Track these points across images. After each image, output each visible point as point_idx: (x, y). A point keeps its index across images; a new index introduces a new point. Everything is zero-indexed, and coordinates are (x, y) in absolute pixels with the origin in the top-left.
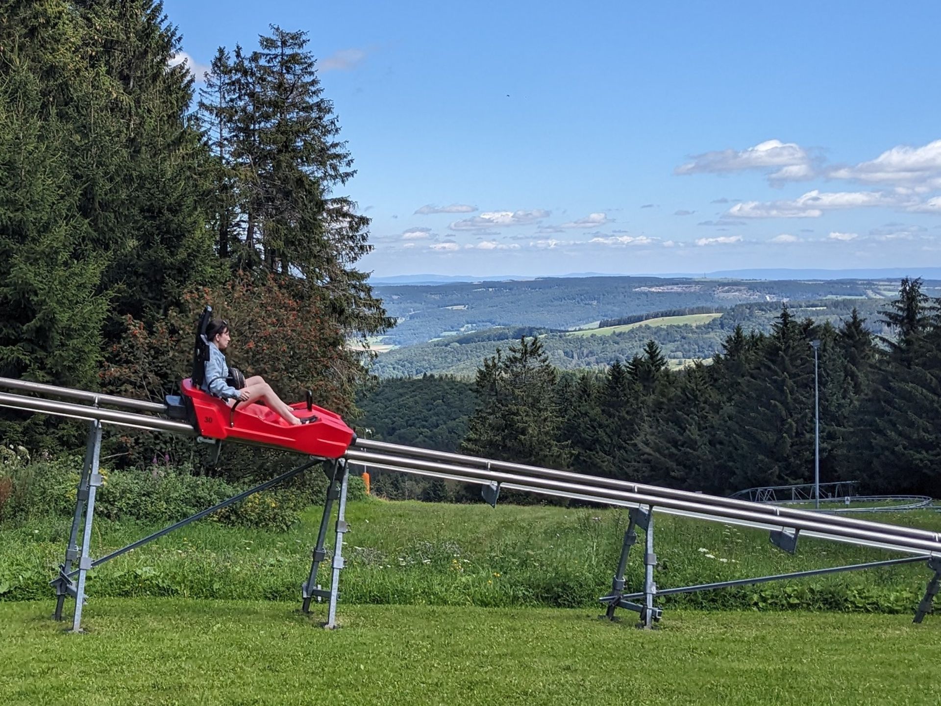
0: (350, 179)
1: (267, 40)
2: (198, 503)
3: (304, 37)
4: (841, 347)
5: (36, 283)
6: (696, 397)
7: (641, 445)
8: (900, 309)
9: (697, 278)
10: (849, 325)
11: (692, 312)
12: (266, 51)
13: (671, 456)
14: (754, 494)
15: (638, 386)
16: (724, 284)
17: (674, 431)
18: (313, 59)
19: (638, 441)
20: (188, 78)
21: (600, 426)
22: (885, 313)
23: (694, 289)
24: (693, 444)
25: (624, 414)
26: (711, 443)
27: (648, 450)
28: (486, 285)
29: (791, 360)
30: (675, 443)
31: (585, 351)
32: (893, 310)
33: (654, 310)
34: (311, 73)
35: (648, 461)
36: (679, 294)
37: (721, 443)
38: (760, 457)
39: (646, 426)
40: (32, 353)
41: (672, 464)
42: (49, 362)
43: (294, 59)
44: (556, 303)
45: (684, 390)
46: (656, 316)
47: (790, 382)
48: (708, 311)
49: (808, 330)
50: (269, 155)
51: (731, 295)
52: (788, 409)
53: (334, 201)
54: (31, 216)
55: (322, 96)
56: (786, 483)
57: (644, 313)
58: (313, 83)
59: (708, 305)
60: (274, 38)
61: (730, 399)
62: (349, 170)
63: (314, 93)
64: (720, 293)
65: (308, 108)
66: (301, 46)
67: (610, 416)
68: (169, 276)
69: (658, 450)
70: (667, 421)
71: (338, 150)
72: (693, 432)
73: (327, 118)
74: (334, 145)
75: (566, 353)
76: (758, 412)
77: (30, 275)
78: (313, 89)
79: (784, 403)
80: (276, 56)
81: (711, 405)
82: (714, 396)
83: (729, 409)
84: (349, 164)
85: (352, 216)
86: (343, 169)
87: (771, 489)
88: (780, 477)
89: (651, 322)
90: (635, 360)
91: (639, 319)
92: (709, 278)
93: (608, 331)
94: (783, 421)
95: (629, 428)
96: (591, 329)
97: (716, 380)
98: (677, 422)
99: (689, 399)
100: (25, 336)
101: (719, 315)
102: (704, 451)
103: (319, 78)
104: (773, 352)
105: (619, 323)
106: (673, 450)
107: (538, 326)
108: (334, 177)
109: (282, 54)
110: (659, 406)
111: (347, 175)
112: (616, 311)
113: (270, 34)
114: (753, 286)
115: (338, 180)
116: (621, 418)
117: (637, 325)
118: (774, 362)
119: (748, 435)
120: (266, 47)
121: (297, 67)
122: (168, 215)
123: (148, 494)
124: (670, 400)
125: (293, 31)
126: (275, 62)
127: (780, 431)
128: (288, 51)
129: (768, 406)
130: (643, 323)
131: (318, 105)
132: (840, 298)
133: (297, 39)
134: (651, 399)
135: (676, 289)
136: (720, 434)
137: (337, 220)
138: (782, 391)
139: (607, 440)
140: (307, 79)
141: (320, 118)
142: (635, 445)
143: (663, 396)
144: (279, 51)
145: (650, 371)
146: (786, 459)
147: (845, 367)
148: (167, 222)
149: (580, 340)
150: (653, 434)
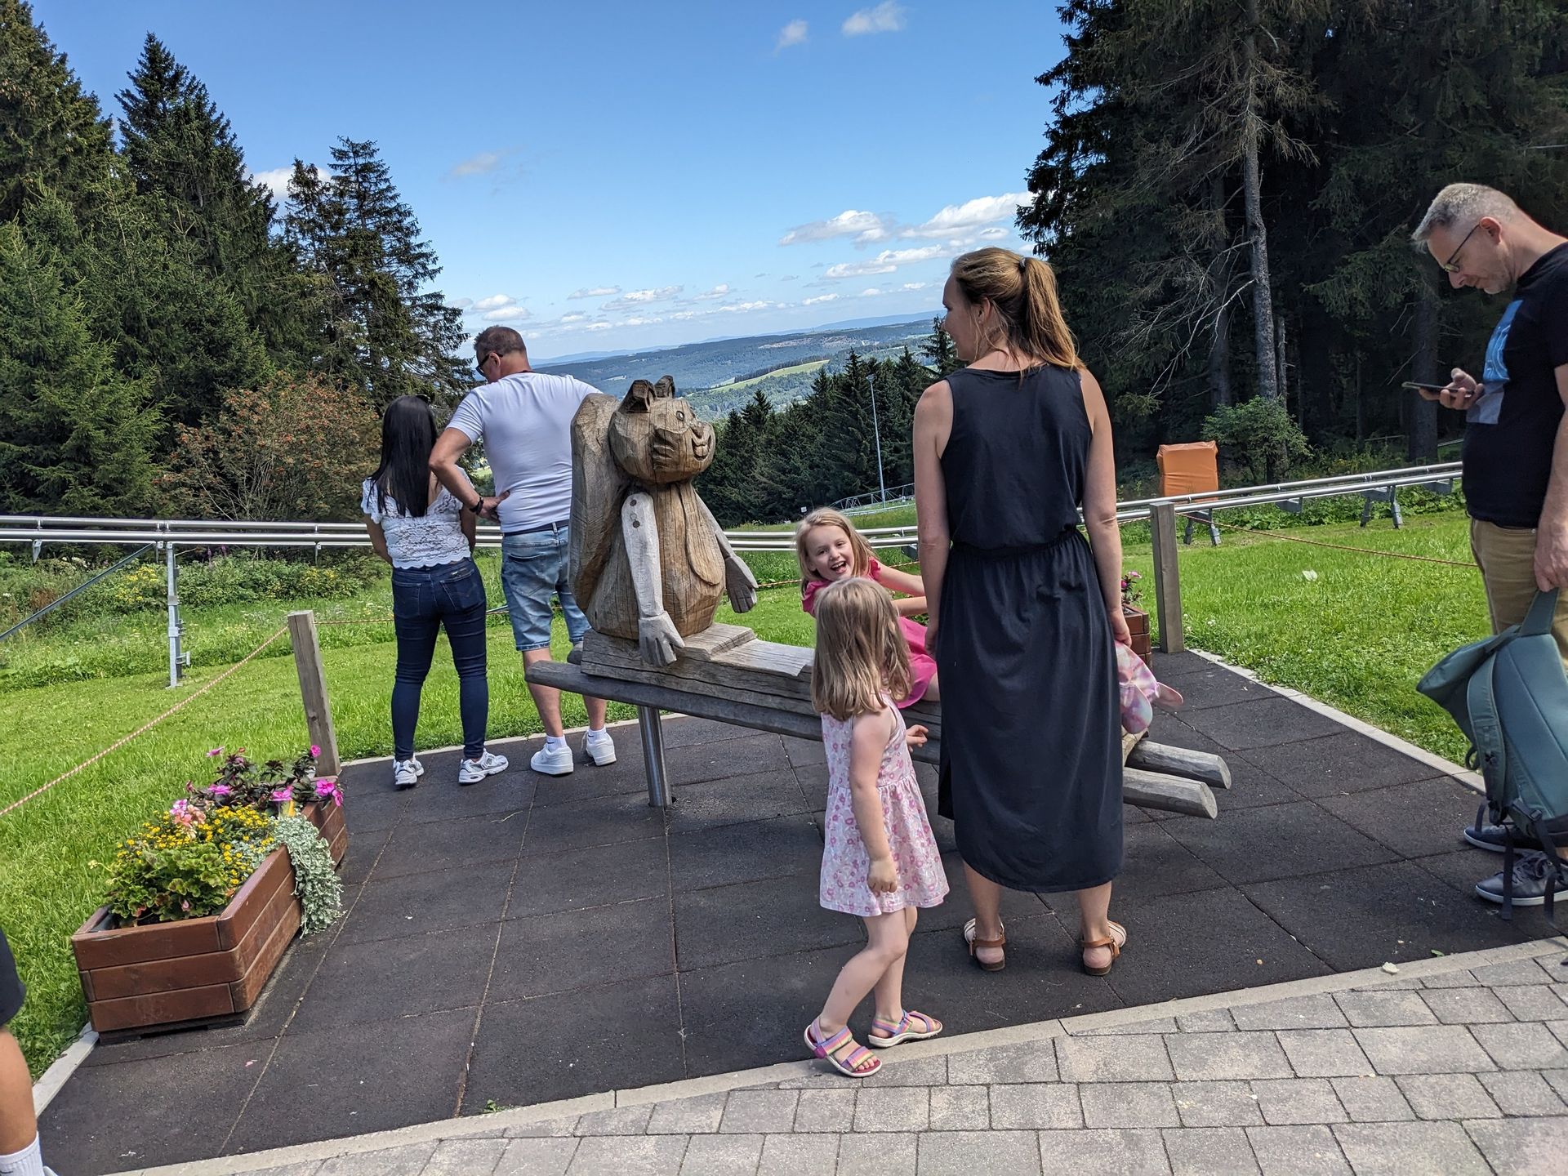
0: (438, 275)
1: (340, 152)
2: (256, 585)
3: (373, 147)
4: (898, 378)
5: (62, 404)
6: (795, 432)
7: (758, 477)
8: (934, 342)
9: (807, 332)
10: (902, 359)
11: (806, 361)
12: (340, 162)
13: (782, 482)
14: (844, 503)
15: (752, 429)
16: (828, 335)
17: (781, 461)
18: (385, 167)
19: (756, 473)
20: (267, 193)
21: (726, 465)
22: (926, 347)
23: (806, 342)
24: (796, 470)
25: (743, 452)
26: (811, 467)
27: (764, 480)
28: (639, 356)
29: (862, 393)
30: (784, 472)
31: (726, 404)
32: (929, 344)
33: (779, 362)
34: (387, 180)
35: (765, 489)
36: (795, 347)
37: (818, 466)
38: (846, 474)
39: (760, 461)
40: (76, 470)
41: (781, 488)
42: (96, 477)
43: (366, 169)
44: (699, 365)
45: (786, 427)
46: (778, 368)
47: (862, 411)
48: (818, 359)
49: (872, 367)
50: (342, 260)
51: (835, 344)
52: (863, 433)
53: (427, 296)
54: (48, 342)
55: (399, 200)
56: (867, 491)
57: (769, 366)
58: (389, 189)
59: (818, 354)
60: (346, 149)
61: (821, 431)
62: (435, 267)
63: (391, 198)
64: (826, 344)
65: (389, 213)
66: (371, 155)
67: (733, 455)
68: (221, 383)
69: (771, 479)
70: (776, 454)
71: (424, 250)
72: (796, 461)
73: (407, 222)
74: (420, 246)
75: (711, 407)
76: (840, 438)
77: (55, 398)
78: (390, 195)
79: (859, 429)
80: (351, 166)
81: (808, 437)
82: (810, 429)
83: (820, 438)
84: (434, 262)
85: (445, 309)
86: (431, 267)
87: (855, 497)
88: (861, 487)
89: (776, 374)
90: (748, 407)
91: (766, 372)
92: (817, 331)
93: (742, 384)
94: (860, 443)
95: (747, 463)
96: (729, 384)
97: (811, 417)
98: (784, 454)
99: (791, 435)
100: (64, 456)
101: (827, 361)
102: (806, 474)
103: (393, 185)
104: (846, 388)
105: (751, 377)
106: (783, 477)
107: (687, 387)
108: (423, 275)
109: (356, 164)
110: (769, 443)
111: (435, 271)
112: (747, 367)
113: (340, 146)
114: (850, 334)
115: (427, 277)
116: (742, 457)
117: (764, 377)
118: (848, 396)
119: (837, 458)
120: (341, 159)
121: (372, 175)
122: (209, 326)
123: (204, 584)
124: (777, 437)
125: (362, 142)
126: (351, 171)
127: (858, 451)
128: (361, 161)
129: (848, 433)
130: (769, 375)
131: (396, 209)
132: (917, 337)
133: (365, 149)
134: (763, 438)
135: (792, 343)
136: (817, 459)
137: (432, 315)
138: (857, 419)
139: (733, 476)
140: (383, 186)
141: (400, 221)
142: (753, 477)
143: (772, 434)
144: (352, 161)
145: (760, 415)
146: (865, 473)
147: (902, 394)
148: (210, 333)
149: (721, 395)
150: (766, 466)
